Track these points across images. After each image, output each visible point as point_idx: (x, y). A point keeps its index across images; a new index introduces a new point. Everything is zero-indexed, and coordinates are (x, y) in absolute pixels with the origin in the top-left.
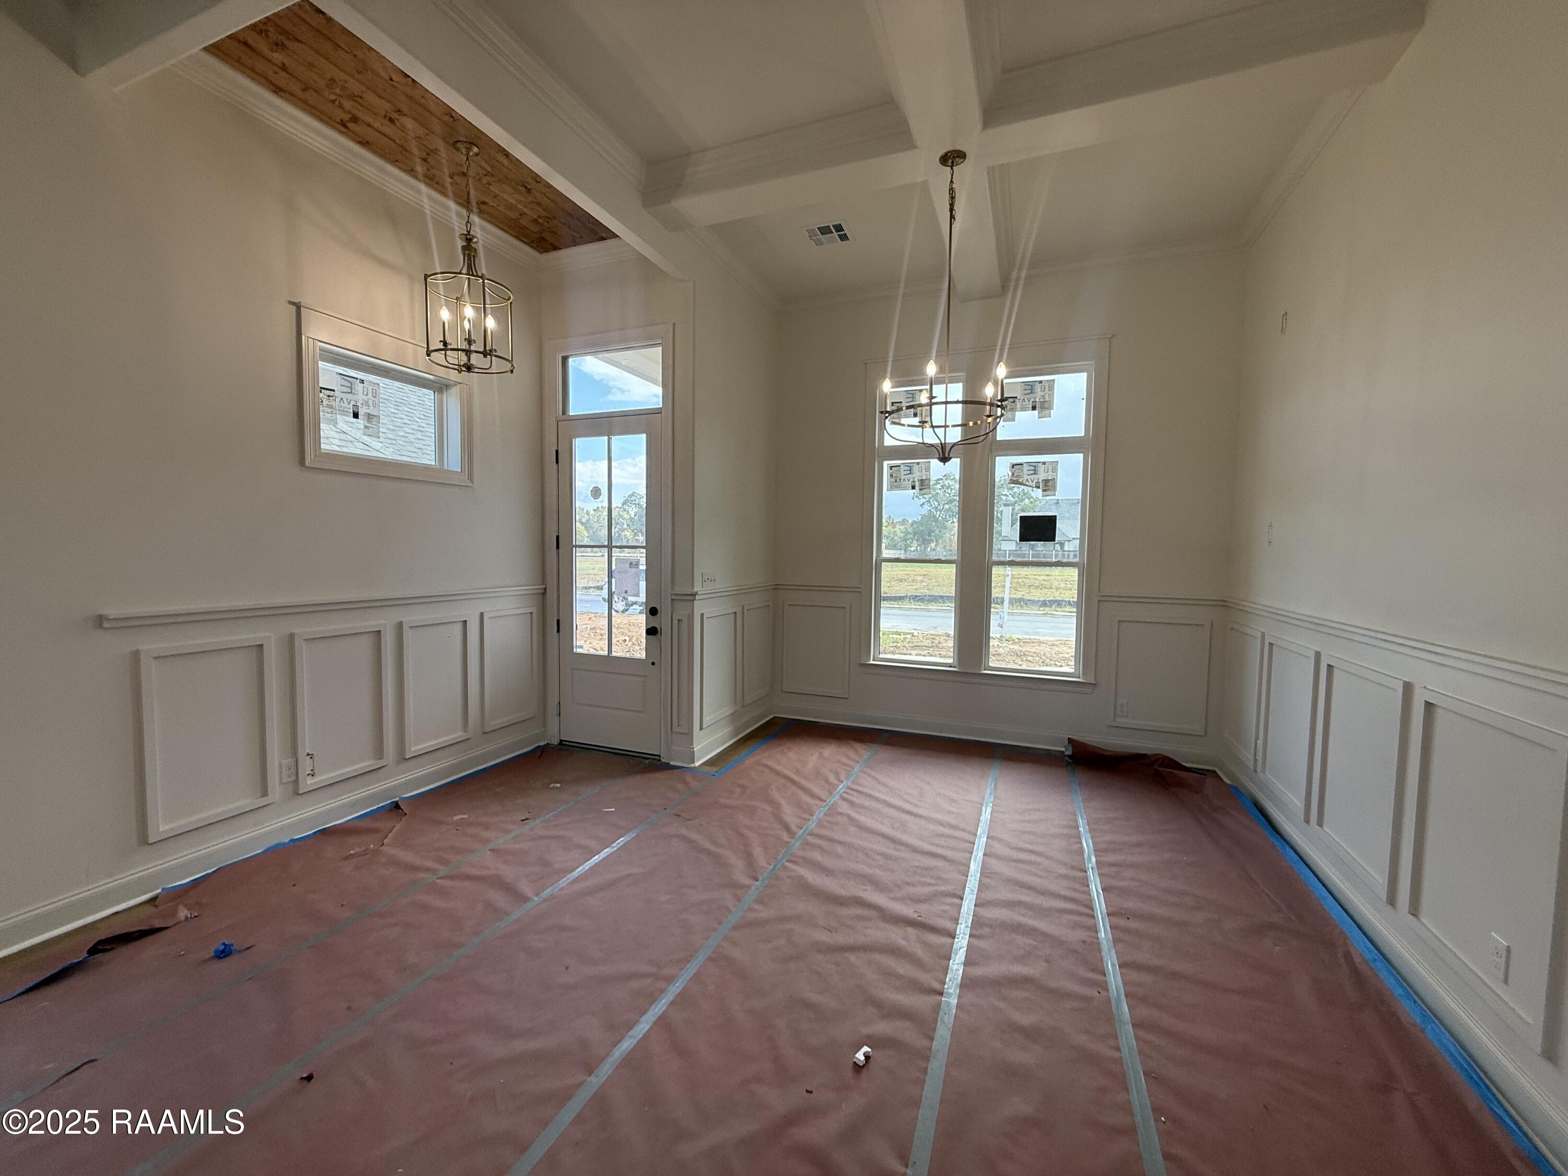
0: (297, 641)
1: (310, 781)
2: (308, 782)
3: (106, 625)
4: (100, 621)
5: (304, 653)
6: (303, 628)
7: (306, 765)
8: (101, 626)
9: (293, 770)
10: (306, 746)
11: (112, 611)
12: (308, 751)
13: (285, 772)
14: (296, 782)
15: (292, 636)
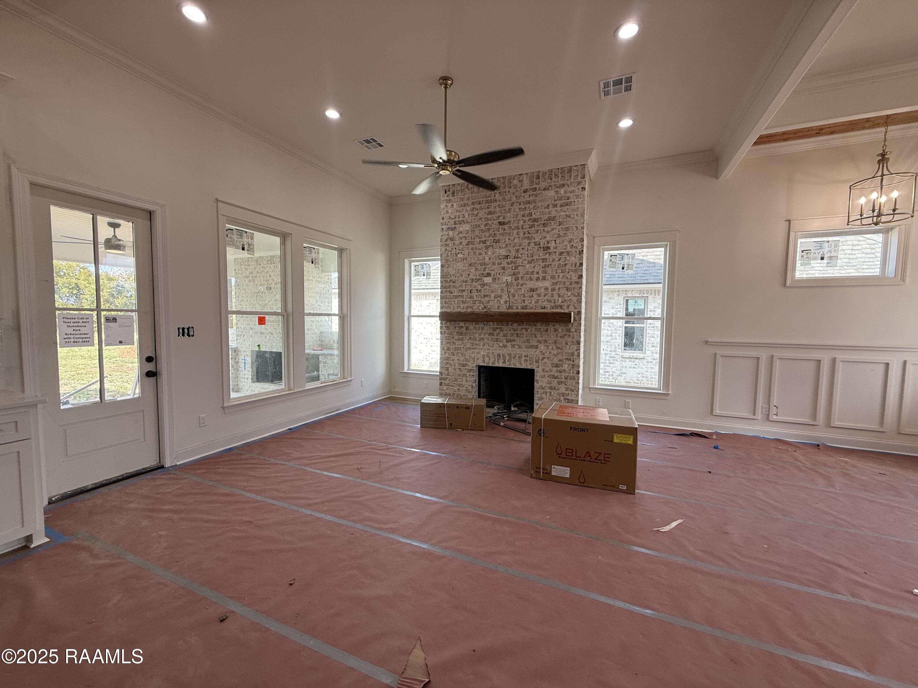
0: (775, 359)
1: (775, 417)
2: (774, 417)
3: (709, 344)
4: (707, 343)
5: (777, 364)
6: (777, 354)
7: (774, 410)
8: (707, 344)
9: (767, 410)
10: (775, 401)
11: (710, 340)
12: (775, 404)
13: (764, 410)
14: (768, 415)
15: (772, 356)
